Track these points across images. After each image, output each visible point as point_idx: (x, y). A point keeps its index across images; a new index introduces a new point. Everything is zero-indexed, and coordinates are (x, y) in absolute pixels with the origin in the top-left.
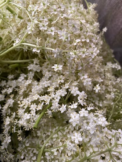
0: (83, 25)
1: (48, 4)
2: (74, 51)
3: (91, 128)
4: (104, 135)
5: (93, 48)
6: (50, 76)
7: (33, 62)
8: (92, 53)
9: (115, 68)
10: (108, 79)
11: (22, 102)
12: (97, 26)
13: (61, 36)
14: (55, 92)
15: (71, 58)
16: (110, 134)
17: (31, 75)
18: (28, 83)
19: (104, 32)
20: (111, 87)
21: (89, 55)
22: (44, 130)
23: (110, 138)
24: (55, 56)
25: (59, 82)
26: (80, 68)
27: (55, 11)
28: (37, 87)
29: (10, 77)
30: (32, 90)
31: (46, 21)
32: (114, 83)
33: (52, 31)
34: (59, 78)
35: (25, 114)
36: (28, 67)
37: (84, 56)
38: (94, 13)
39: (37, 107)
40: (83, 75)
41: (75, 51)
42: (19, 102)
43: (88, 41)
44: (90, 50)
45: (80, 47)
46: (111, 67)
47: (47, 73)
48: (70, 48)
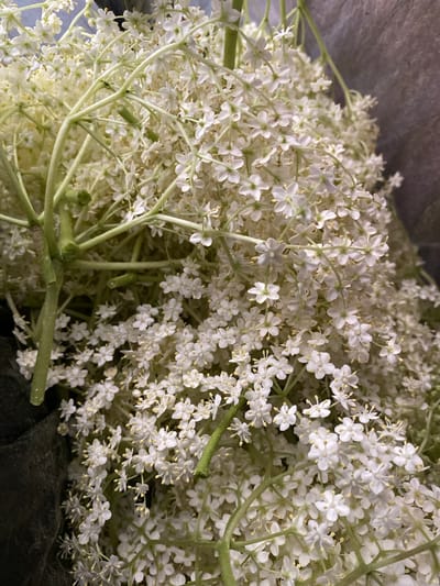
0: (341, 169)
1: (246, 109)
2: (314, 246)
3: (372, 475)
4: (412, 501)
5: (372, 236)
6: (236, 312)
7: (179, 270)
8: (368, 253)
9: (427, 300)
10: (408, 332)
11: (145, 392)
12: (377, 167)
13: (281, 204)
14: (252, 363)
15: (310, 269)
16: (427, 498)
17: (173, 309)
18: (165, 335)
19: (394, 188)
20: (417, 358)
21: (358, 257)
22: (210, 488)
23: (429, 508)
24: (261, 259)
25: (263, 334)
26: (333, 297)
27: (265, 128)
28: (195, 348)
29: (106, 312)
30: (176, 357)
31: (236, 157)
32: (426, 348)
33: (253, 187)
34: (262, 321)
35: (158, 430)
36: (162, 284)
37: (344, 261)
38: (365, 125)
39: (195, 411)
40: (344, 316)
41: (320, 246)
42: (136, 393)
43: (356, 215)
44: (363, 243)
45: (333, 234)
46: (417, 295)
47: (224, 303)
48: (304, 235)
